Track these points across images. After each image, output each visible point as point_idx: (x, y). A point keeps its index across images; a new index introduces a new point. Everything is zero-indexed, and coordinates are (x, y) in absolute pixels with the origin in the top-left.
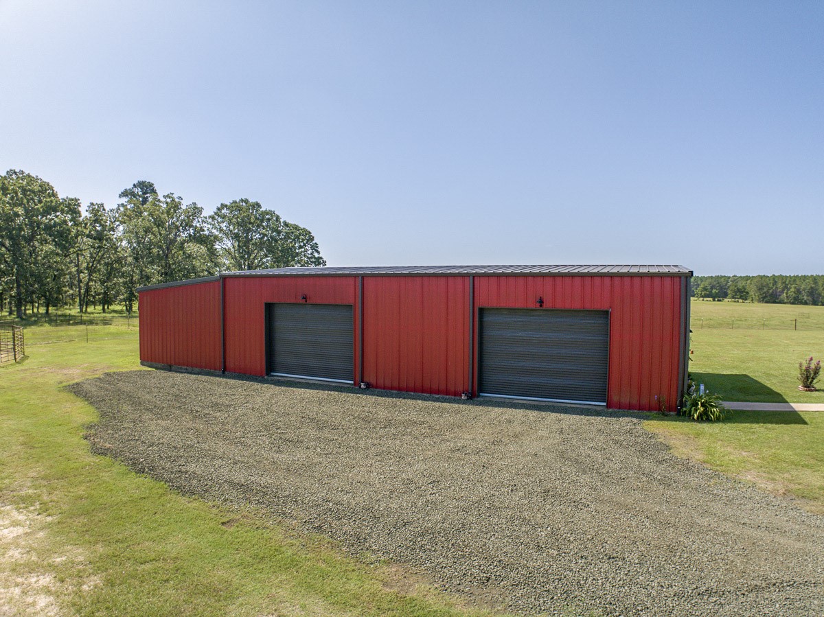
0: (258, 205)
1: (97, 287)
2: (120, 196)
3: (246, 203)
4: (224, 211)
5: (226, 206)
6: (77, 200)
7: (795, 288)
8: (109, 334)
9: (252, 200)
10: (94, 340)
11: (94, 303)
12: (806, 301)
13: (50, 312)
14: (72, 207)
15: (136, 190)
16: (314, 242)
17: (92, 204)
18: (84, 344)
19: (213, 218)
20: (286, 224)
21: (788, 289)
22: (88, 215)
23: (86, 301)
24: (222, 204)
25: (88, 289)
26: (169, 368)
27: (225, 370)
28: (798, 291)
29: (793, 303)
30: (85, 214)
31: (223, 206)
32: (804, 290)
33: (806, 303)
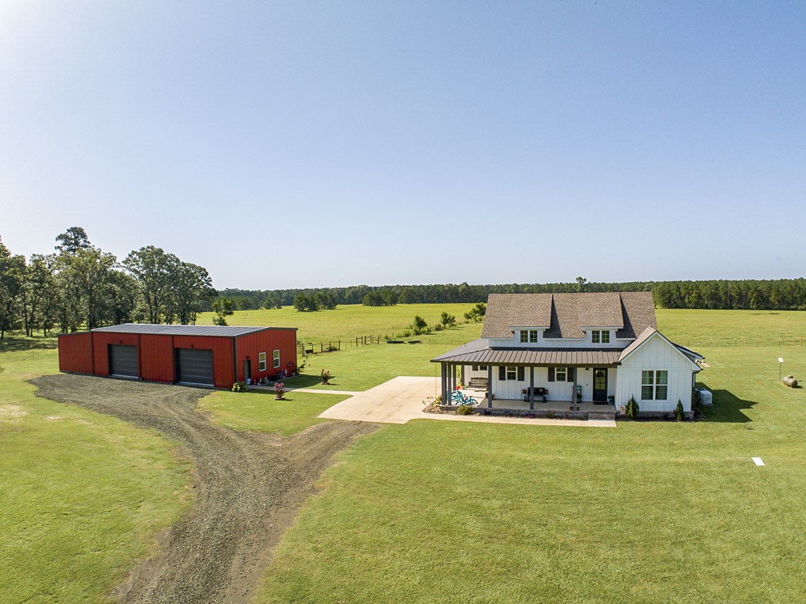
0: (161, 251)
1: (39, 315)
2: (57, 240)
3: (152, 249)
4: (135, 256)
5: (136, 252)
6: (23, 257)
7: (697, 293)
8: (47, 355)
9: (157, 247)
10: (37, 359)
11: (38, 328)
12: (706, 305)
13: (4, 336)
14: (19, 262)
15: (69, 234)
16: (208, 277)
17: (34, 255)
18: (32, 361)
19: (125, 262)
20: (184, 264)
21: (690, 295)
22: (32, 264)
23: (31, 325)
24: (133, 252)
25: (33, 317)
26: (72, 373)
27: (94, 374)
28: (699, 297)
29: (695, 308)
30: (28, 263)
31: (134, 252)
32: (704, 295)
33: (707, 308)
